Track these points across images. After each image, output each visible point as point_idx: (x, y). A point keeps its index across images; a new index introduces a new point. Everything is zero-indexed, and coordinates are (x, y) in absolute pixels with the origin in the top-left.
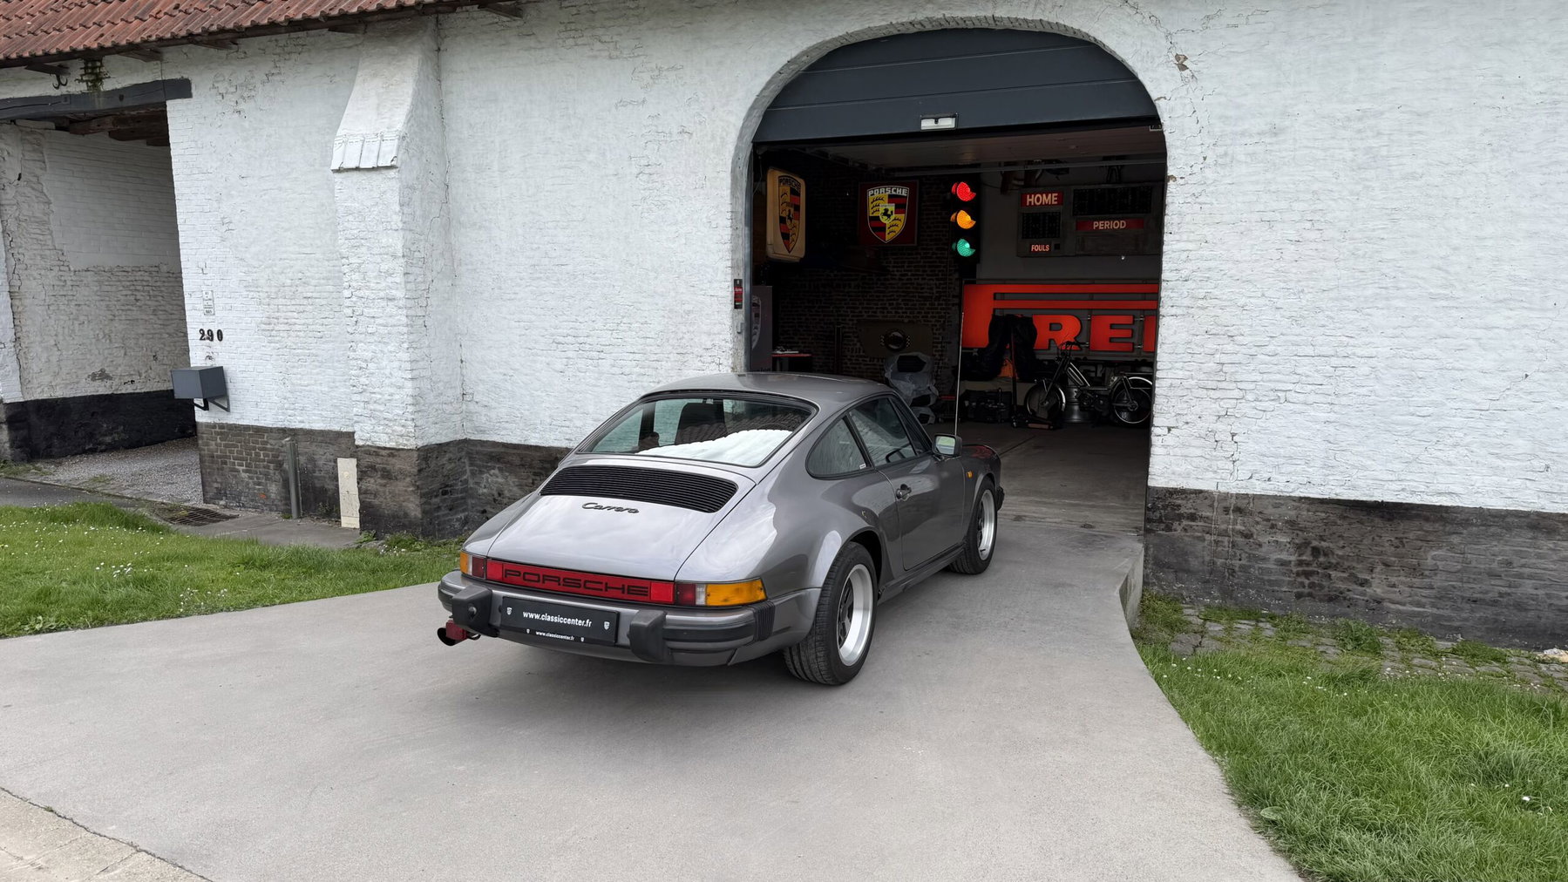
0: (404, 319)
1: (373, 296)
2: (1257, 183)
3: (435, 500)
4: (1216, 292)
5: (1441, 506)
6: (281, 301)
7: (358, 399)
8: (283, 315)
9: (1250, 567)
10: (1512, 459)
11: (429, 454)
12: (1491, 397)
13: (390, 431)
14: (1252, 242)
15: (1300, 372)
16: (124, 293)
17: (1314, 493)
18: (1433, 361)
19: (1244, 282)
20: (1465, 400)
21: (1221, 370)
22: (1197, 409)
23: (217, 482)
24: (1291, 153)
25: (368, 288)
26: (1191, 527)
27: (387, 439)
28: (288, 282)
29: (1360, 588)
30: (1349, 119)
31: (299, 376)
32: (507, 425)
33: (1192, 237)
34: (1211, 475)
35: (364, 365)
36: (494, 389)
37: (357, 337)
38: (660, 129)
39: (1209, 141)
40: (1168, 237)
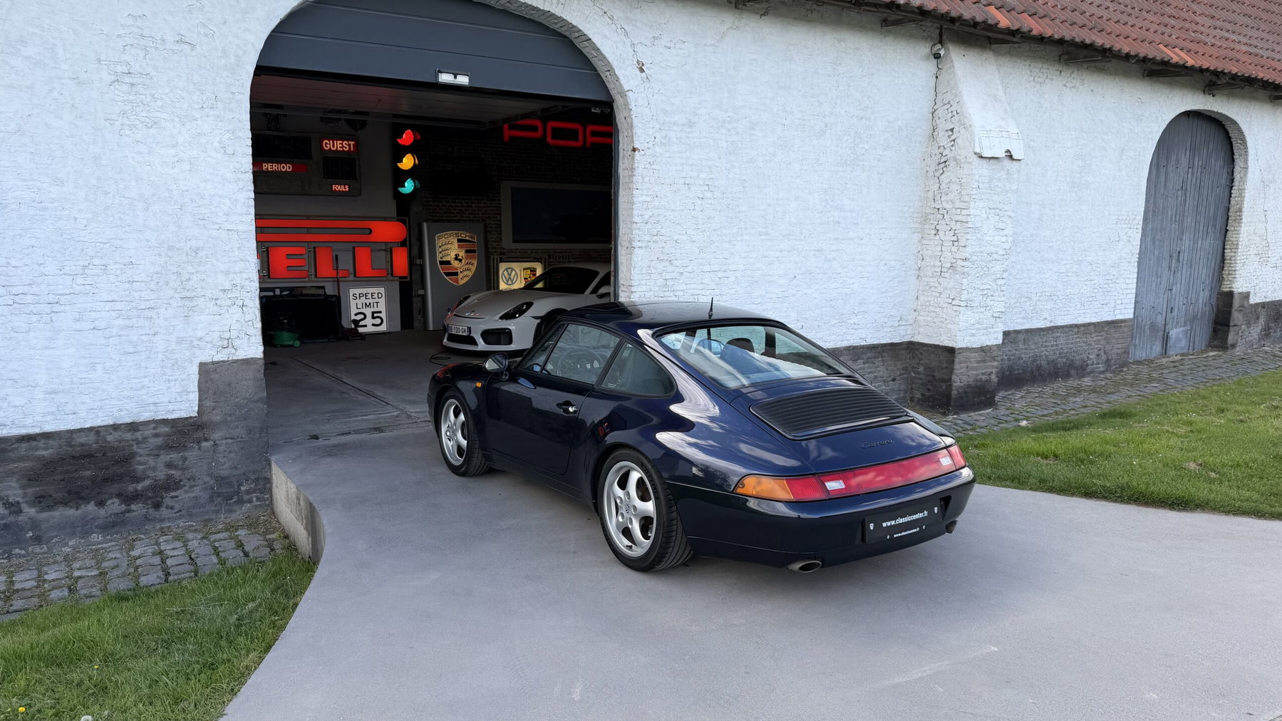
2: (682, 158)
4: (663, 231)
12: (783, 290)
14: (680, 198)
18: (761, 271)
19: (676, 224)
20: (773, 293)
30: (724, 121)
33: (649, 193)
38: (146, 33)
39: (657, 126)
40: (635, 192)
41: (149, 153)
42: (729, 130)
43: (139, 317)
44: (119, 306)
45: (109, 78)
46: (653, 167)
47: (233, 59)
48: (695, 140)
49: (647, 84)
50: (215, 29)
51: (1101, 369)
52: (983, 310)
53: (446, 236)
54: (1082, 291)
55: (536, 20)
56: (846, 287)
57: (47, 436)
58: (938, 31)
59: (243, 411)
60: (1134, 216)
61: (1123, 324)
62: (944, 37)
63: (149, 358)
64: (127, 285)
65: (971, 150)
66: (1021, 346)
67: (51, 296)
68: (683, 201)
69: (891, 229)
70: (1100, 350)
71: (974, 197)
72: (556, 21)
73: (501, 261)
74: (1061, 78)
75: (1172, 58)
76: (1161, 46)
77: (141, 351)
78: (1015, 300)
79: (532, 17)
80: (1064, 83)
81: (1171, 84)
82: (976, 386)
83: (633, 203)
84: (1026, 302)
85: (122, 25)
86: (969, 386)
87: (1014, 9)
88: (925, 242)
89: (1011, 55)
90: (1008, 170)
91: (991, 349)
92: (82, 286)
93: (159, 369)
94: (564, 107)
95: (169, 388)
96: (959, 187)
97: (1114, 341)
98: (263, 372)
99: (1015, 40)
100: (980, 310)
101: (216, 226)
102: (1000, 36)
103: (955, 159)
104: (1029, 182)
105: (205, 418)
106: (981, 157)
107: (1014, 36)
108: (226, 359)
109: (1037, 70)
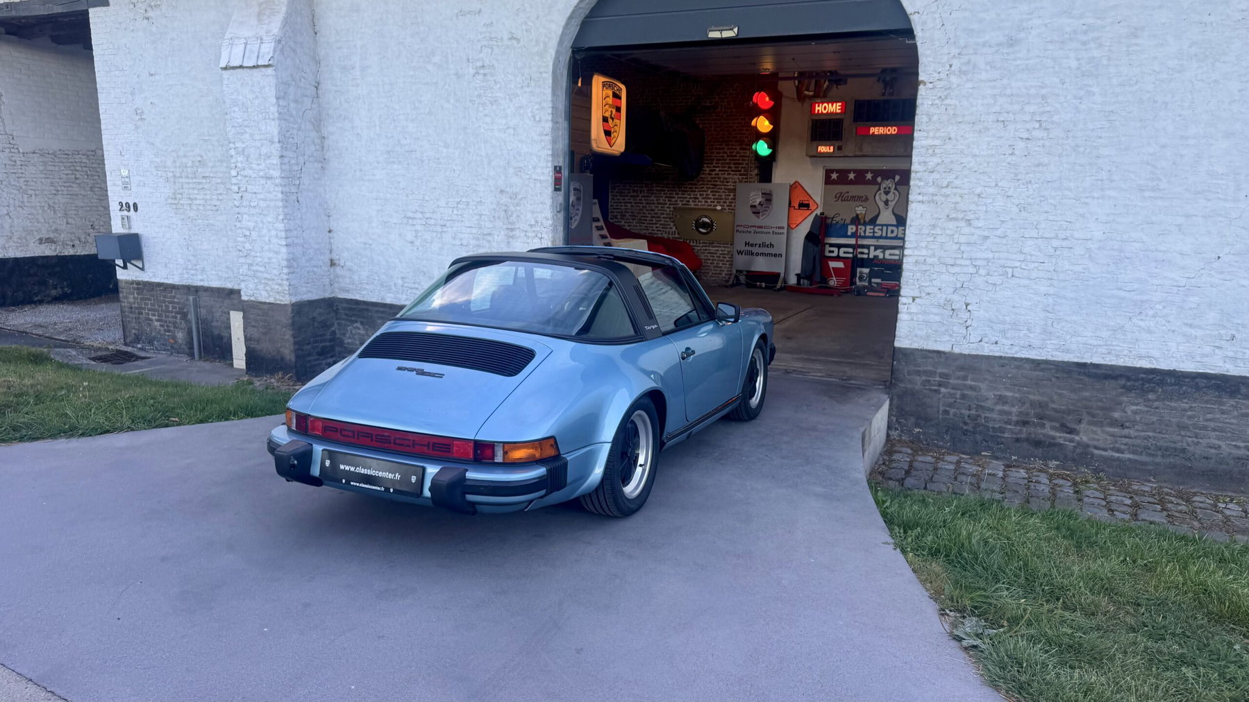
0: (280, 196)
1: (254, 175)
3: (308, 347)
4: (957, 182)
5: (1141, 368)
6: (184, 180)
7: (244, 261)
8: (186, 191)
9: (979, 416)
10: (1203, 329)
11: (300, 308)
12: (1186, 276)
13: (268, 288)
14: (989, 139)
15: (1025, 251)
16: (66, 172)
17: (1033, 355)
18: (1138, 245)
19: (981, 173)
20: (1165, 277)
21: (959, 249)
22: (936, 283)
23: (134, 329)
24: (1024, 62)
25: (251, 168)
26: (929, 381)
27: (267, 295)
28: (190, 164)
29: (1068, 435)
30: (1075, 32)
31: (199, 242)
32: (367, 287)
33: (937, 135)
34: (948, 338)
35: (248, 233)
36: (356, 256)
37: (242, 210)
46: (945, 102)
68: (992, 144)
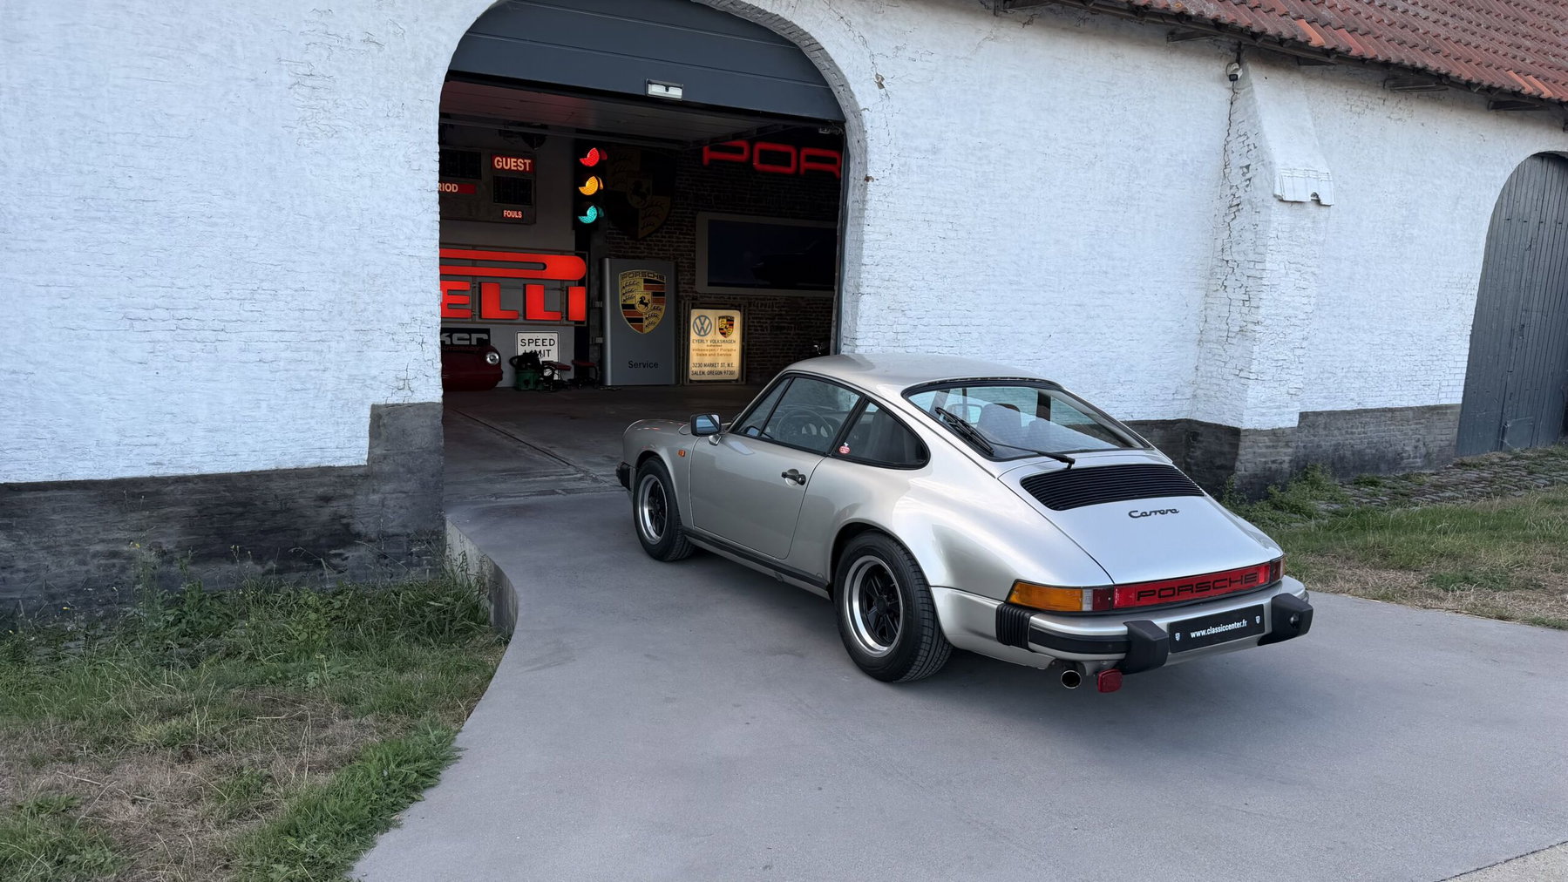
2: (923, 190)
4: (896, 275)
12: (1034, 351)
14: (918, 237)
18: (1009, 328)
19: (912, 267)
24: (943, 169)
33: (882, 231)
38: (332, 30)
39: (896, 152)
40: (866, 229)
41: (328, 166)
42: (980, 159)
43: (308, 349)
44: (287, 336)
45: (288, 80)
46: (887, 200)
47: (423, 60)
48: (940, 169)
49: (886, 102)
50: (405, 27)
51: (1419, 464)
52: (1276, 385)
53: (631, 275)
54: (1399, 368)
55: (762, 24)
56: (1111, 350)
57: (204, 478)
58: (1235, 47)
59: (418, 463)
60: (1468, 280)
61: (1448, 411)
62: (1242, 56)
63: (317, 396)
64: (297, 314)
65: (1270, 192)
66: (1322, 432)
67: (216, 322)
68: (921, 241)
69: (1169, 283)
70: (1418, 440)
71: (1271, 248)
72: (784, 26)
73: (693, 308)
74: (1385, 108)
75: (1524, 88)
76: (1511, 73)
77: (309, 389)
78: (1316, 376)
79: (756, 22)
80: (1388, 113)
81: (1521, 120)
82: (1264, 477)
83: (862, 242)
84: (1329, 378)
85: (306, 21)
86: (1255, 476)
87: (1329, 24)
88: (1210, 300)
89: (1325, 79)
90: (1314, 217)
91: (1283, 433)
92: (250, 313)
93: (327, 410)
94: (785, 126)
95: (338, 431)
96: (1253, 236)
97: (1437, 431)
98: (441, 418)
99: (1330, 61)
100: (1272, 385)
101: (397, 251)
102: (1312, 56)
103: (1250, 203)
104: (1339, 232)
105: (376, 468)
106: (1282, 200)
107: (1329, 57)
108: (401, 402)
109: (1355, 98)
